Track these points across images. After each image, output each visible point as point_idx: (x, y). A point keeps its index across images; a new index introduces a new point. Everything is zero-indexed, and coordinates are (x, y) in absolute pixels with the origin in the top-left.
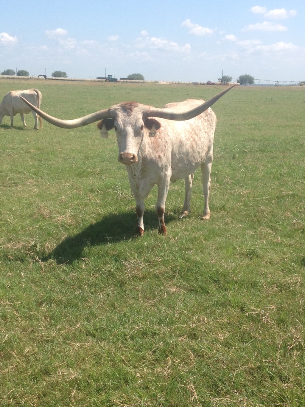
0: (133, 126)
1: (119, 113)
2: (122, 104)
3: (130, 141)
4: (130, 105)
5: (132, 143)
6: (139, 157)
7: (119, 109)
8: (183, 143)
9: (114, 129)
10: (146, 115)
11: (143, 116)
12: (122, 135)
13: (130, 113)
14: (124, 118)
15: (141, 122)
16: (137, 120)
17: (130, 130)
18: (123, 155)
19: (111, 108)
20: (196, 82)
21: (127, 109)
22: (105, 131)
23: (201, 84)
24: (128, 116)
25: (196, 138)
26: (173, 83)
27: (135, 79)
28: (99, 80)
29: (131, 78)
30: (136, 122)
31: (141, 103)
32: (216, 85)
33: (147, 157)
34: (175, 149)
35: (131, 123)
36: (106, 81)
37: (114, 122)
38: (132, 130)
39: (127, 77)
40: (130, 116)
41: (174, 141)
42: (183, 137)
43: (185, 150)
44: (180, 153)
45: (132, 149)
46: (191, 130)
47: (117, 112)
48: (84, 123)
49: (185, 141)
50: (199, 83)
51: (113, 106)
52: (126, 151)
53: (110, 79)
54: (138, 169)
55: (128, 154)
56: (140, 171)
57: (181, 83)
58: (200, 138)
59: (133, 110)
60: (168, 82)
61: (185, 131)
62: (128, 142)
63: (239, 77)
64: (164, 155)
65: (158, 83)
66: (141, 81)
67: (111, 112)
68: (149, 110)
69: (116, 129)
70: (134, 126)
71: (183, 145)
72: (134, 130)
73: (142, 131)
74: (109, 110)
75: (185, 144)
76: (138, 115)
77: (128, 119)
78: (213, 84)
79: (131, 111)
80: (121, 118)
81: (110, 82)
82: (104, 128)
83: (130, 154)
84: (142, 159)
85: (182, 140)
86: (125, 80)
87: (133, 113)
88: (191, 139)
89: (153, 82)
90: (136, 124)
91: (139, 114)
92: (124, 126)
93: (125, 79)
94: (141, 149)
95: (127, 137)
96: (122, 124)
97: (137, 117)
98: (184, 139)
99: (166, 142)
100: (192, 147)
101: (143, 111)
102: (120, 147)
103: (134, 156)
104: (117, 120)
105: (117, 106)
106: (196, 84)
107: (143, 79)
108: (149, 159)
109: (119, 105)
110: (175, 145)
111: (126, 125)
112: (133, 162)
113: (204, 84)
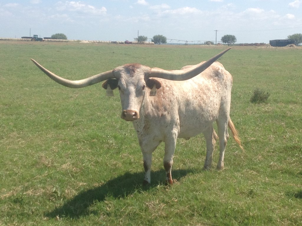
0: (135, 85)
1: (123, 74)
2: (125, 66)
3: (132, 100)
4: (133, 66)
5: (134, 102)
6: (142, 114)
7: (122, 70)
8: (190, 101)
9: (117, 89)
10: (147, 75)
11: (145, 77)
12: (125, 95)
13: (133, 74)
14: (127, 79)
15: (143, 82)
16: (139, 80)
17: (132, 89)
18: (126, 112)
19: (115, 70)
20: (115, 41)
21: (130, 71)
22: (111, 90)
23: (120, 43)
24: (131, 77)
25: (205, 97)
26: (94, 42)
27: (59, 39)
28: (25, 39)
29: (54, 37)
30: (138, 82)
31: (143, 65)
32: (133, 43)
33: (149, 114)
34: (182, 107)
35: (133, 83)
36: (32, 40)
37: (118, 82)
38: (135, 89)
39: (50, 37)
40: (133, 77)
41: (181, 100)
42: (190, 96)
43: (192, 108)
44: (187, 110)
45: (135, 107)
46: (199, 90)
47: (121, 73)
48: (90, 83)
49: (192, 100)
50: (118, 42)
51: (117, 67)
52: (129, 109)
53: (36, 39)
54: (141, 126)
55: (131, 111)
56: (144, 128)
57: (102, 42)
58: (208, 98)
59: (136, 71)
60: (90, 41)
61: (193, 90)
62: (131, 100)
63: (153, 37)
64: (168, 113)
65: (80, 42)
66: (64, 40)
67: (116, 72)
68: (151, 71)
69: (120, 89)
70: (137, 86)
71: (191, 104)
72: (136, 89)
73: (144, 90)
74: (113, 71)
75: (192, 103)
76: (140, 76)
77: (131, 80)
78: (131, 43)
79: (134, 72)
80: (124, 78)
81: (35, 41)
82: (109, 87)
83: (133, 111)
84: (145, 116)
85: (188, 98)
86: (49, 40)
87: (136, 74)
88: (199, 98)
89: (75, 41)
90: (138, 84)
91: (141, 74)
92: (127, 86)
93: (49, 38)
94: (143, 107)
95: (130, 96)
96: (125, 84)
97: (139, 77)
98: (191, 98)
99: (171, 101)
100: (200, 106)
101: (145, 72)
102: (123, 105)
103: (136, 113)
104: (121, 80)
105: (121, 68)
106: (115, 43)
107: (66, 39)
108: (152, 116)
109: (123, 66)
110: (182, 103)
111: (129, 85)
112: (135, 119)
113: (122, 43)
